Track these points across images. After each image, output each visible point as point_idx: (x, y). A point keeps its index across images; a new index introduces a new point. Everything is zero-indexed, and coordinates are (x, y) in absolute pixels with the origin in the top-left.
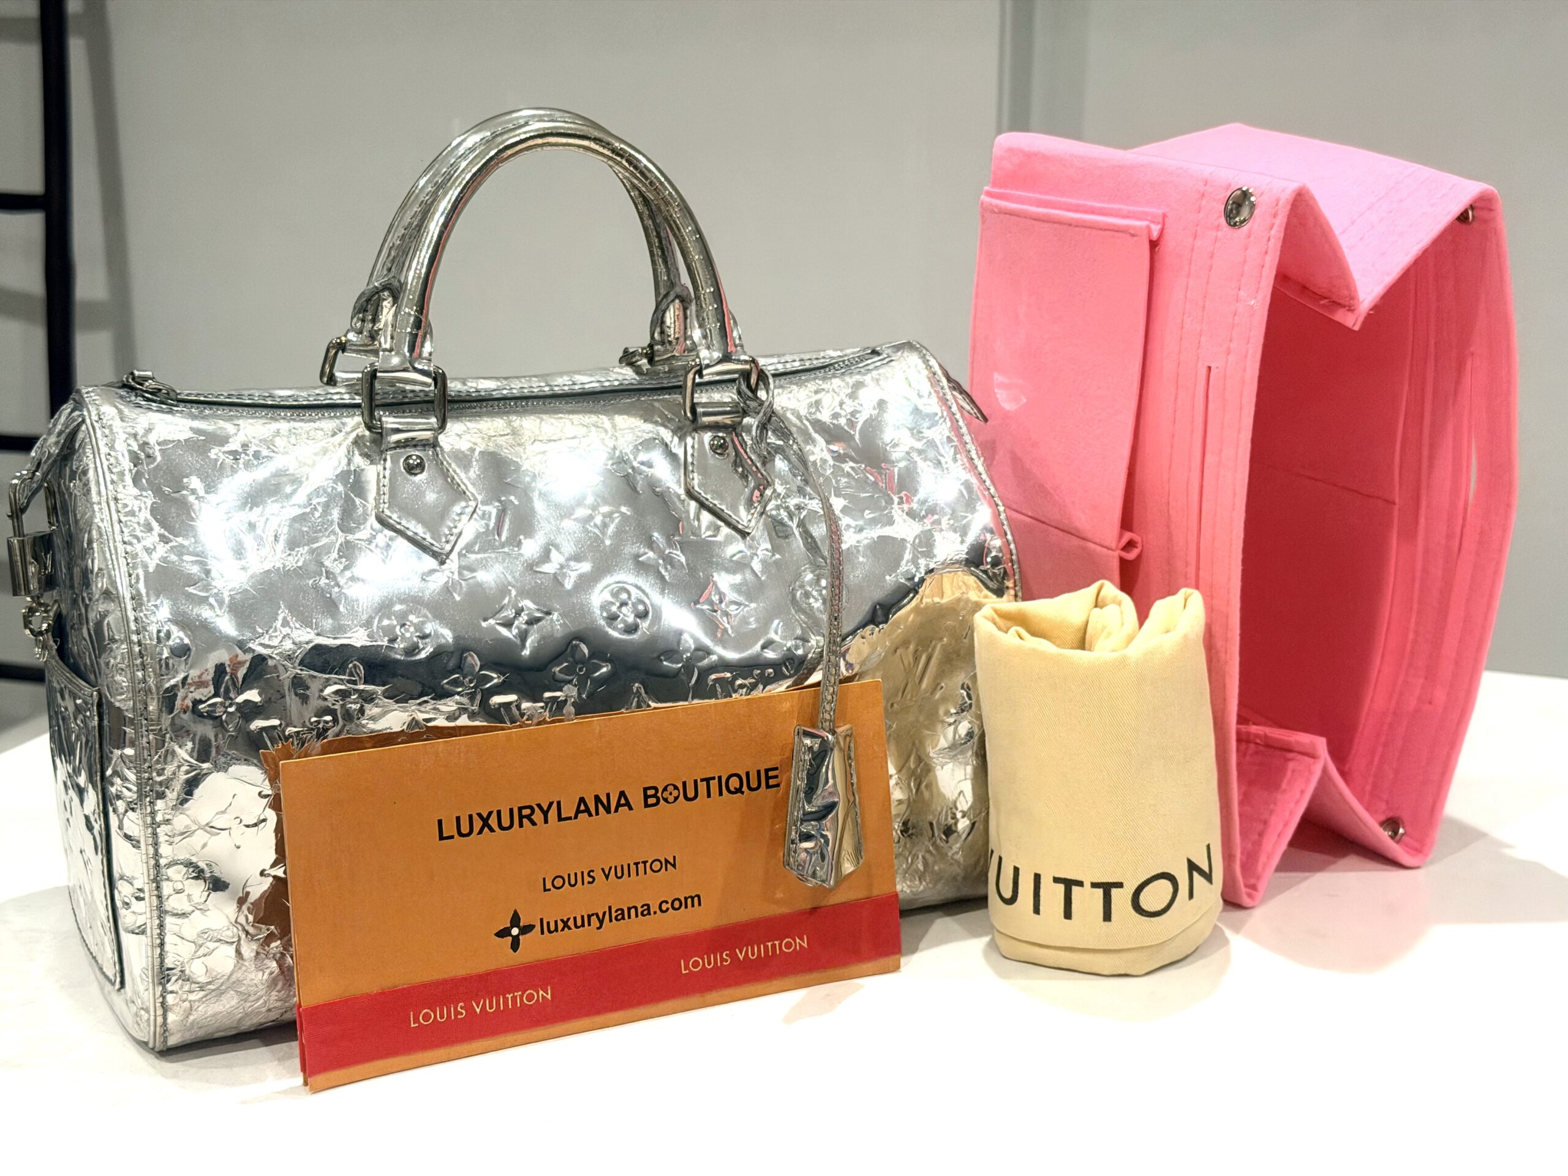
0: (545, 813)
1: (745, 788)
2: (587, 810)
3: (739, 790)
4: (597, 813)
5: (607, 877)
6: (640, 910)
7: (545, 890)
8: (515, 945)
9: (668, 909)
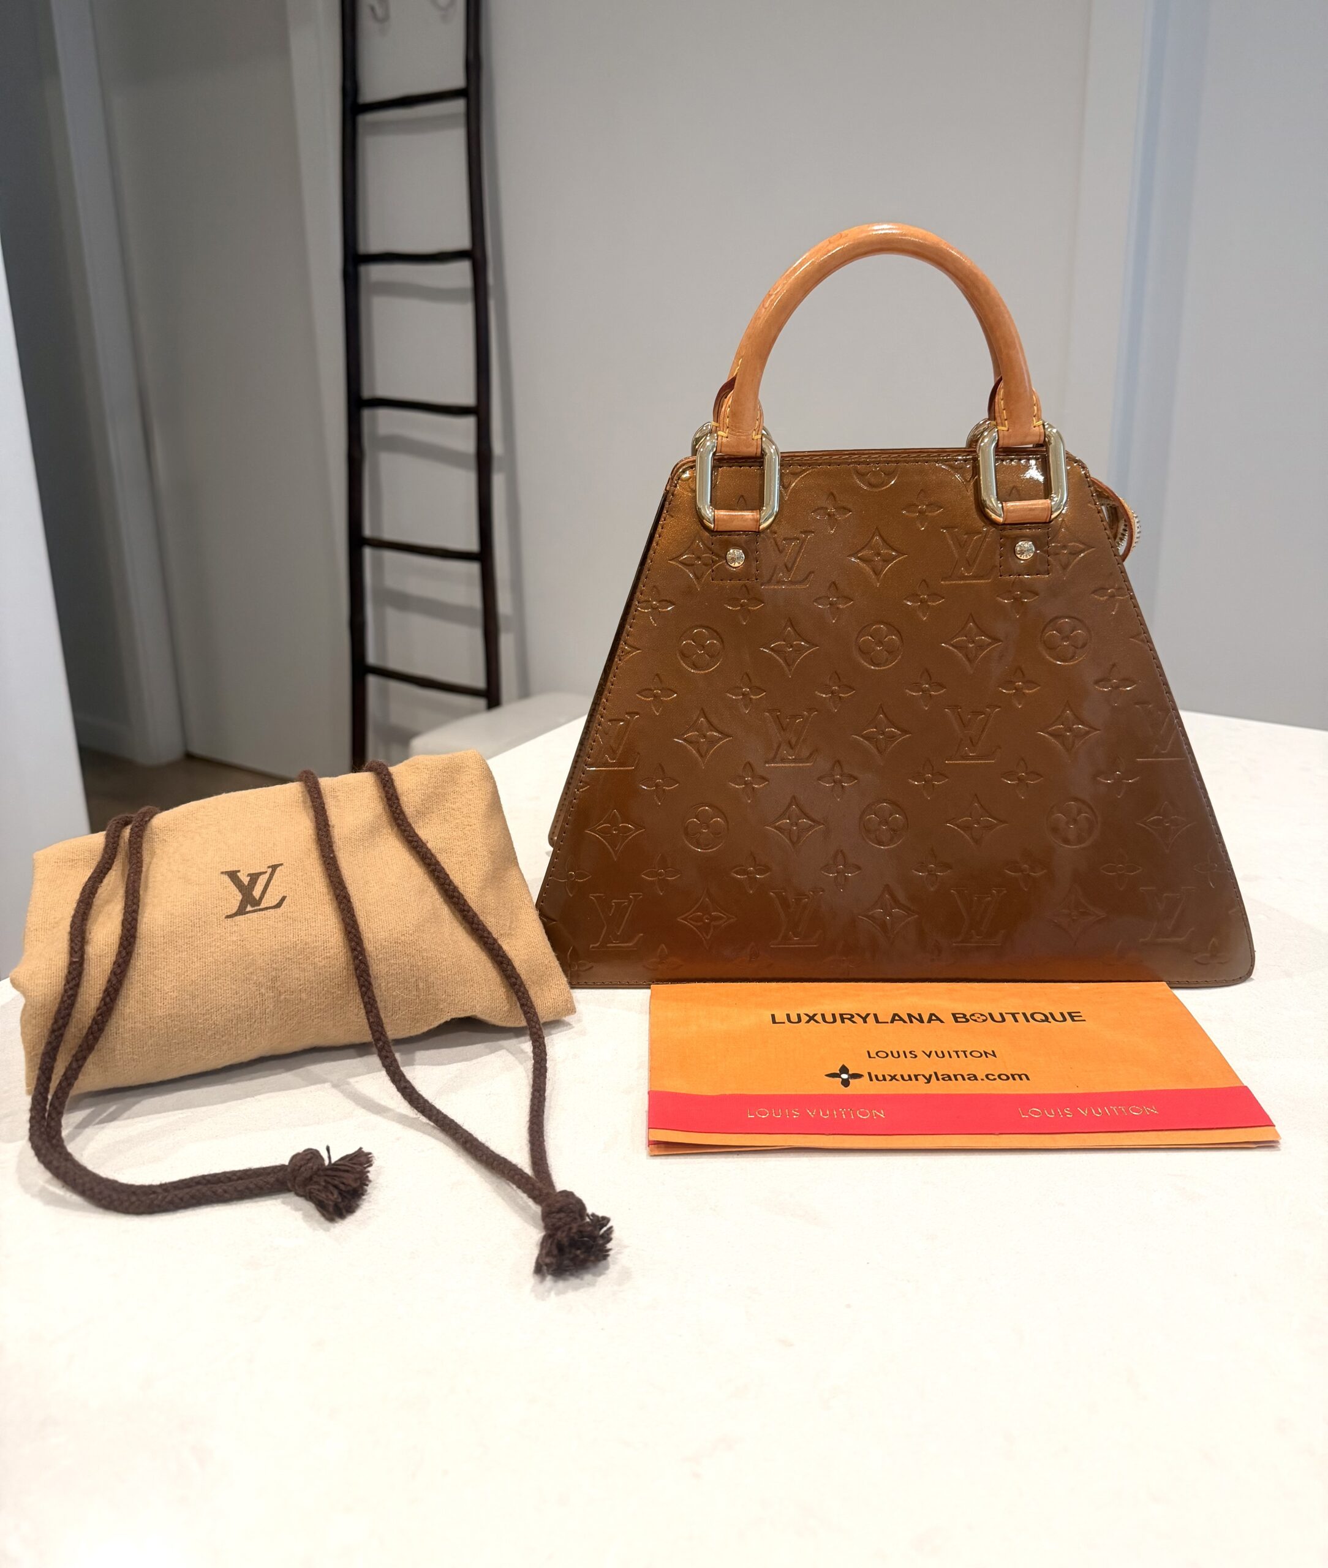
0: (865, 1020)
1: (1050, 1019)
2: (901, 1019)
3: (1047, 1020)
4: (911, 1022)
5: (929, 1056)
6: (966, 1077)
7: (870, 1057)
8: (846, 1083)
9: (995, 1079)
